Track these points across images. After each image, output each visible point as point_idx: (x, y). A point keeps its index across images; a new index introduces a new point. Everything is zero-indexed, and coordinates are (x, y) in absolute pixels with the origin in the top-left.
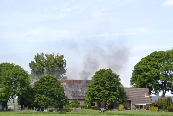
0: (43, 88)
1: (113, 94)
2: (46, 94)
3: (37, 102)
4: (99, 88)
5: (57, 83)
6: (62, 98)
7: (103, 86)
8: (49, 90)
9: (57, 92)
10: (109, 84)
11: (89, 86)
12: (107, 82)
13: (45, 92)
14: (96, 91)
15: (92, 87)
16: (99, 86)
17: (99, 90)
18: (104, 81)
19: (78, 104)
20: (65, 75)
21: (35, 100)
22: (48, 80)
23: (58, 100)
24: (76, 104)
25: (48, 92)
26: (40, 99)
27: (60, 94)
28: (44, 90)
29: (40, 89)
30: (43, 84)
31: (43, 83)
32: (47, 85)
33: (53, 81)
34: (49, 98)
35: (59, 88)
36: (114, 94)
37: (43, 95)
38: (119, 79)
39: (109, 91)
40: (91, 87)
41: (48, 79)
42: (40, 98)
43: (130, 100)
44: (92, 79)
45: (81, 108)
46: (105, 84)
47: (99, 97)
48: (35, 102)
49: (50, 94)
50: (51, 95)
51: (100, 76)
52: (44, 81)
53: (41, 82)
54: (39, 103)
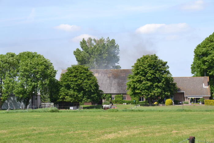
0: (70, 81)
1: (157, 86)
2: (73, 88)
3: (64, 98)
4: (139, 79)
5: (87, 74)
6: (94, 93)
7: (144, 76)
8: (76, 83)
9: (87, 85)
10: (151, 73)
11: (129, 77)
12: (150, 72)
13: (72, 86)
14: (137, 83)
15: (133, 78)
16: (140, 76)
17: (140, 81)
18: (145, 70)
19: (123, 99)
20: (118, 63)
21: (61, 95)
22: (76, 71)
23: (88, 95)
24: (121, 99)
25: (75, 86)
26: (67, 95)
27: (91, 87)
28: (71, 84)
29: (66, 82)
30: (70, 77)
31: (71, 75)
32: (75, 76)
33: (82, 71)
34: (76, 93)
35: (90, 80)
36: (159, 85)
37: (71, 89)
38: (167, 66)
39: (152, 82)
40: (131, 78)
41: (77, 69)
42: (66, 93)
43: (183, 93)
44: (133, 68)
45: (126, 104)
46: (146, 73)
47: (140, 89)
48: (60, 98)
49: (78, 88)
50: (80, 89)
51: (141, 64)
52: (72, 72)
53: (68, 73)
54: (66, 99)
